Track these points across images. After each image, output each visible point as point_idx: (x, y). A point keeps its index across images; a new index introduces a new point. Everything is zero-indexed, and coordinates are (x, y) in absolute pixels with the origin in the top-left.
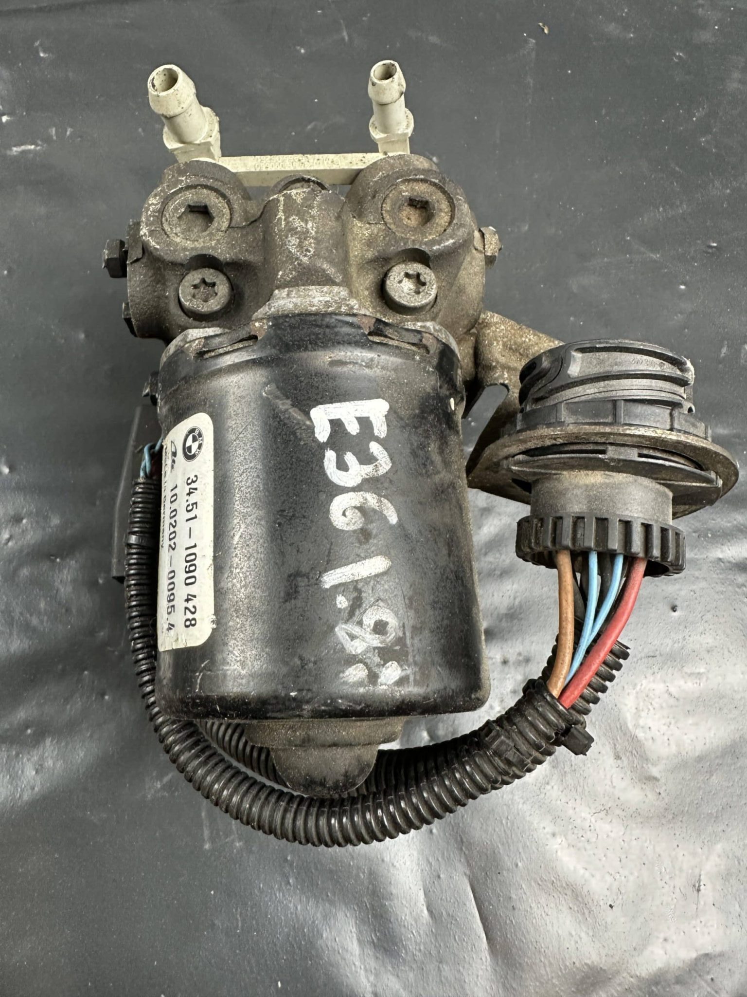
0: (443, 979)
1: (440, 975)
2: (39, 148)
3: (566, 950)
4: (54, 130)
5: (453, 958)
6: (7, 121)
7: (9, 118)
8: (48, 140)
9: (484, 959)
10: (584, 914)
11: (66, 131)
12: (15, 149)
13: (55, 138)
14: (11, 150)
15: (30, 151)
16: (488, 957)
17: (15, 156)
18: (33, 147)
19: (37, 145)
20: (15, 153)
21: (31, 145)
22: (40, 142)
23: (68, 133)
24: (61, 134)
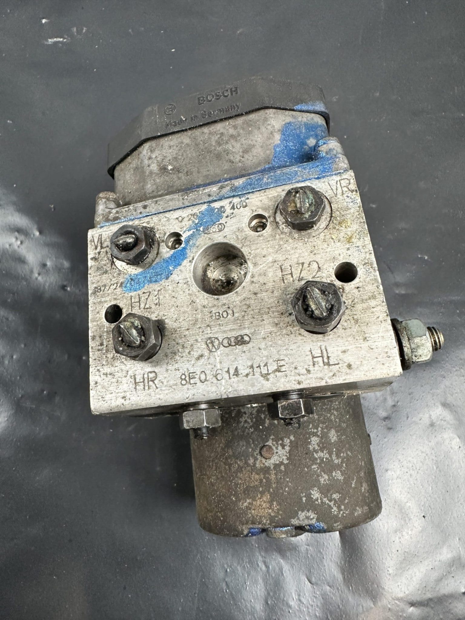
0: (309, 555)
1: (307, 553)
2: (65, 40)
3: (393, 543)
4: (75, 29)
5: (316, 544)
6: (45, 22)
7: (47, 21)
8: (71, 36)
9: (336, 545)
10: (405, 520)
11: (83, 29)
12: (50, 40)
13: (76, 34)
14: (48, 41)
15: (59, 42)
16: (340, 544)
17: (51, 45)
18: (62, 39)
19: (64, 38)
20: (50, 43)
21: (61, 38)
22: (66, 37)
23: (84, 31)
24: (79, 32)
